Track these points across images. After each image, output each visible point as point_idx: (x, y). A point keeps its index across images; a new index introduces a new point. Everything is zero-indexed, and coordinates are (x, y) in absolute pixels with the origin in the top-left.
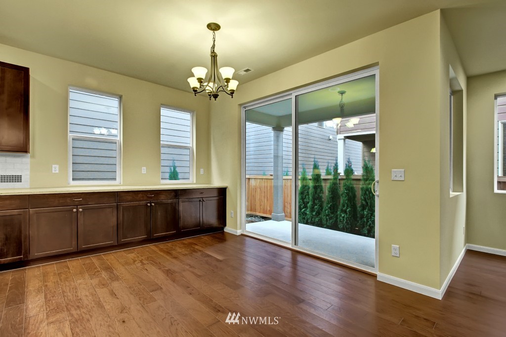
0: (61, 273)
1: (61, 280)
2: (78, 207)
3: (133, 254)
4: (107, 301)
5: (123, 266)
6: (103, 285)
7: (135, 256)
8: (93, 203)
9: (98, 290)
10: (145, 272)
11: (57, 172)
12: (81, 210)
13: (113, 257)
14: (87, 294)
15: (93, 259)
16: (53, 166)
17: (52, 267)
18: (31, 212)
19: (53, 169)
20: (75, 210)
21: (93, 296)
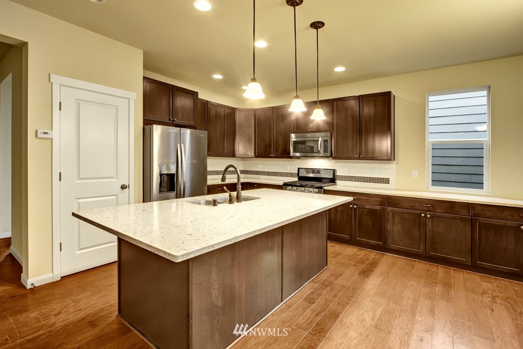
0: (404, 269)
1: (401, 274)
2: (427, 212)
3: (490, 285)
4: (422, 313)
5: (466, 291)
6: (430, 298)
7: (491, 288)
8: (442, 212)
9: (422, 299)
10: (489, 312)
11: (416, 176)
12: (429, 216)
13: (462, 276)
14: (411, 297)
15: (441, 270)
16: (413, 171)
17: (401, 261)
18: (388, 210)
19: (413, 174)
20: (423, 215)
21: (414, 301)
